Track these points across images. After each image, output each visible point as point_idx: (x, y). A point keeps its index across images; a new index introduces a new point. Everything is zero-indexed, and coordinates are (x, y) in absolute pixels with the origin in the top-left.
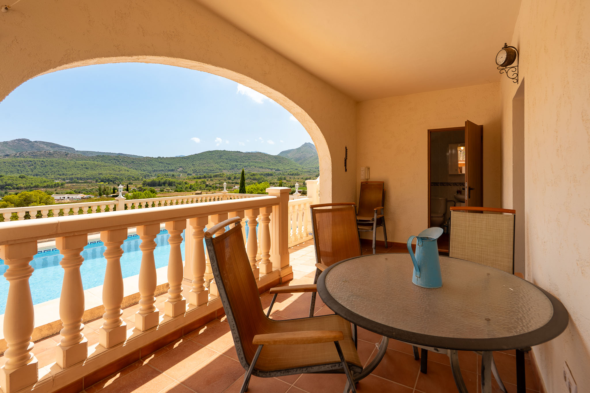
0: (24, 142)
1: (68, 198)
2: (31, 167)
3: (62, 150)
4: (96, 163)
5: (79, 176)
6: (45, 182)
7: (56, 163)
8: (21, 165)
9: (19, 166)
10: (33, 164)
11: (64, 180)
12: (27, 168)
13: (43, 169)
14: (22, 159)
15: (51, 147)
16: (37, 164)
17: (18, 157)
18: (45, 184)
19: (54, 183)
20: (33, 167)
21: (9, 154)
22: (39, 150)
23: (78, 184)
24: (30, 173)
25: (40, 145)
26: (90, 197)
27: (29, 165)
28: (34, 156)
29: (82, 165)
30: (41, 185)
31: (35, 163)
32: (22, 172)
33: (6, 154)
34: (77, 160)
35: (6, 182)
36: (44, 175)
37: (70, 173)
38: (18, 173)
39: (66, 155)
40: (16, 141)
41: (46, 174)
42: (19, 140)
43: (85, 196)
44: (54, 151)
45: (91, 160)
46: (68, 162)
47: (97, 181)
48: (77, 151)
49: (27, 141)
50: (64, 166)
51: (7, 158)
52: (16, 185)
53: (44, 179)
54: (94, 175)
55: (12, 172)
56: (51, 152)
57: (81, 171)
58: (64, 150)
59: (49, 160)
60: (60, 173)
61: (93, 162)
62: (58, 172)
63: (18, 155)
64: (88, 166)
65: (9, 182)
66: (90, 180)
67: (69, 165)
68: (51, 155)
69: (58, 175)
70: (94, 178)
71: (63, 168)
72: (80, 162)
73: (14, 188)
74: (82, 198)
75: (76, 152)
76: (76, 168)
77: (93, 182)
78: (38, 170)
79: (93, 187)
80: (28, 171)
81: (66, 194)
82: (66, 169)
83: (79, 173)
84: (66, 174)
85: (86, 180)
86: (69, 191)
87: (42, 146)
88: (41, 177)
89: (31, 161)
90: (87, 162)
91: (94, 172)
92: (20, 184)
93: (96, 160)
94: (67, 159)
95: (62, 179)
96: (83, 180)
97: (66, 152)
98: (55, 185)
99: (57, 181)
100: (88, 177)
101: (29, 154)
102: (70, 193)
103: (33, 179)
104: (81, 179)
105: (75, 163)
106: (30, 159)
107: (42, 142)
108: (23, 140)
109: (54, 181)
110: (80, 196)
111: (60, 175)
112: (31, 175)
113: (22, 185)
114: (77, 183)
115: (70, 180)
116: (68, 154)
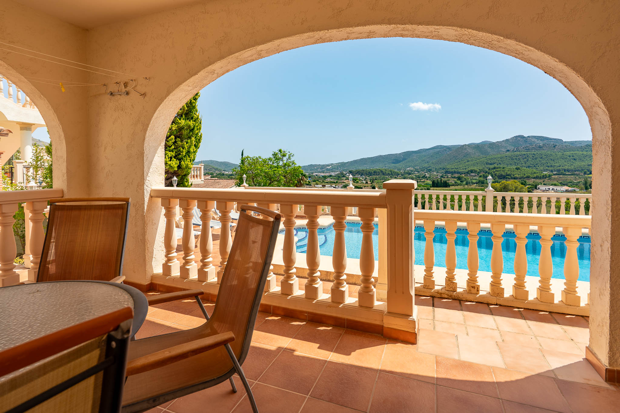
0: (520, 138)
1: (553, 189)
2: (525, 160)
3: (551, 142)
4: (585, 153)
5: (566, 168)
6: (535, 173)
7: (545, 155)
8: (517, 158)
9: (516, 159)
10: (526, 157)
11: (552, 171)
12: (522, 160)
13: (534, 161)
14: (518, 153)
15: (541, 140)
16: (529, 157)
17: (515, 151)
18: (535, 175)
19: (542, 175)
20: (526, 159)
21: (509, 149)
22: (531, 144)
23: (565, 176)
24: (524, 165)
25: (532, 139)
26: (574, 190)
27: (523, 158)
28: (527, 149)
29: (570, 156)
30: (531, 176)
31: (528, 156)
32: (518, 164)
33: (507, 150)
34: (564, 151)
35: (506, 173)
36: (535, 166)
37: (558, 164)
38: (515, 165)
39: (554, 146)
40: (514, 138)
41: (536, 166)
42: (516, 137)
43: (570, 189)
44: (543, 144)
45: (580, 150)
46: (556, 154)
47: (585, 173)
48: (565, 142)
49: (522, 137)
50: (552, 158)
51: (508, 153)
52: (514, 175)
53: (535, 170)
54: (582, 166)
55: (511, 164)
56: (541, 145)
57: (568, 162)
58: (552, 142)
59: (539, 153)
60: (549, 164)
61: (581, 153)
62: (547, 164)
63: (515, 150)
64: (575, 157)
65: (509, 173)
66: (578, 172)
67: (557, 156)
68: (541, 148)
69: (547, 166)
70: (582, 170)
71: (551, 160)
72: (567, 153)
73: (512, 178)
74: (566, 190)
75: (563, 143)
76: (563, 159)
77: (580, 174)
78: (530, 162)
79: (581, 180)
80: (522, 164)
81: (552, 185)
82: (554, 160)
83: (567, 164)
84: (554, 166)
85: (573, 172)
86: (555, 182)
87: (534, 140)
88: (532, 168)
89: (524, 155)
90: (575, 152)
91: (583, 163)
92: (516, 174)
93: (585, 150)
94: (555, 150)
95: (550, 170)
96: (571, 172)
97: (554, 144)
98: (543, 176)
99: (545, 173)
100: (575, 168)
101: (523, 148)
102: (555, 185)
103: (526, 171)
104: (568, 171)
105: (563, 154)
106: (523, 153)
107: (534, 136)
108: (519, 136)
109: (542, 172)
110: (565, 188)
111: (548, 167)
112: (525, 167)
113: (517, 176)
114: (563, 174)
115: (557, 171)
116: (556, 145)
